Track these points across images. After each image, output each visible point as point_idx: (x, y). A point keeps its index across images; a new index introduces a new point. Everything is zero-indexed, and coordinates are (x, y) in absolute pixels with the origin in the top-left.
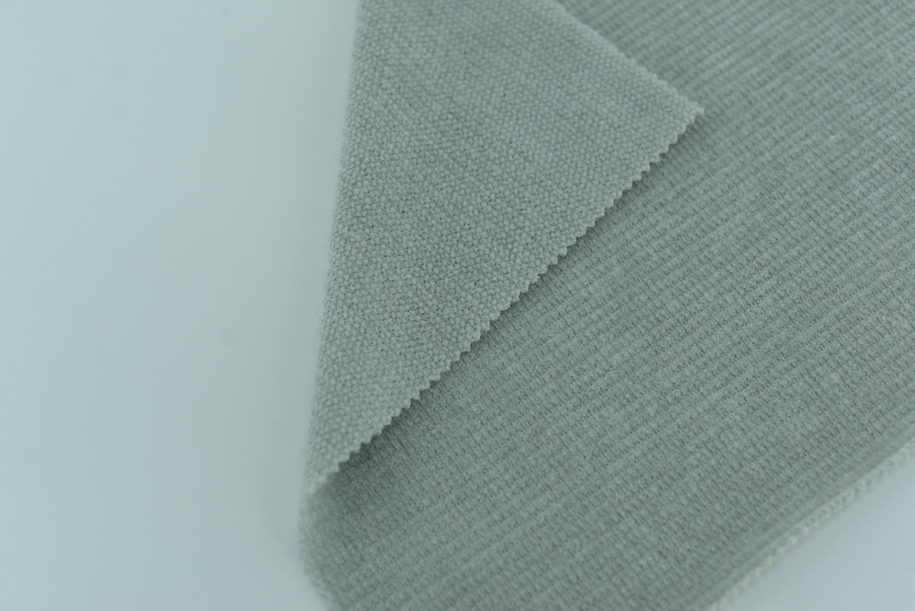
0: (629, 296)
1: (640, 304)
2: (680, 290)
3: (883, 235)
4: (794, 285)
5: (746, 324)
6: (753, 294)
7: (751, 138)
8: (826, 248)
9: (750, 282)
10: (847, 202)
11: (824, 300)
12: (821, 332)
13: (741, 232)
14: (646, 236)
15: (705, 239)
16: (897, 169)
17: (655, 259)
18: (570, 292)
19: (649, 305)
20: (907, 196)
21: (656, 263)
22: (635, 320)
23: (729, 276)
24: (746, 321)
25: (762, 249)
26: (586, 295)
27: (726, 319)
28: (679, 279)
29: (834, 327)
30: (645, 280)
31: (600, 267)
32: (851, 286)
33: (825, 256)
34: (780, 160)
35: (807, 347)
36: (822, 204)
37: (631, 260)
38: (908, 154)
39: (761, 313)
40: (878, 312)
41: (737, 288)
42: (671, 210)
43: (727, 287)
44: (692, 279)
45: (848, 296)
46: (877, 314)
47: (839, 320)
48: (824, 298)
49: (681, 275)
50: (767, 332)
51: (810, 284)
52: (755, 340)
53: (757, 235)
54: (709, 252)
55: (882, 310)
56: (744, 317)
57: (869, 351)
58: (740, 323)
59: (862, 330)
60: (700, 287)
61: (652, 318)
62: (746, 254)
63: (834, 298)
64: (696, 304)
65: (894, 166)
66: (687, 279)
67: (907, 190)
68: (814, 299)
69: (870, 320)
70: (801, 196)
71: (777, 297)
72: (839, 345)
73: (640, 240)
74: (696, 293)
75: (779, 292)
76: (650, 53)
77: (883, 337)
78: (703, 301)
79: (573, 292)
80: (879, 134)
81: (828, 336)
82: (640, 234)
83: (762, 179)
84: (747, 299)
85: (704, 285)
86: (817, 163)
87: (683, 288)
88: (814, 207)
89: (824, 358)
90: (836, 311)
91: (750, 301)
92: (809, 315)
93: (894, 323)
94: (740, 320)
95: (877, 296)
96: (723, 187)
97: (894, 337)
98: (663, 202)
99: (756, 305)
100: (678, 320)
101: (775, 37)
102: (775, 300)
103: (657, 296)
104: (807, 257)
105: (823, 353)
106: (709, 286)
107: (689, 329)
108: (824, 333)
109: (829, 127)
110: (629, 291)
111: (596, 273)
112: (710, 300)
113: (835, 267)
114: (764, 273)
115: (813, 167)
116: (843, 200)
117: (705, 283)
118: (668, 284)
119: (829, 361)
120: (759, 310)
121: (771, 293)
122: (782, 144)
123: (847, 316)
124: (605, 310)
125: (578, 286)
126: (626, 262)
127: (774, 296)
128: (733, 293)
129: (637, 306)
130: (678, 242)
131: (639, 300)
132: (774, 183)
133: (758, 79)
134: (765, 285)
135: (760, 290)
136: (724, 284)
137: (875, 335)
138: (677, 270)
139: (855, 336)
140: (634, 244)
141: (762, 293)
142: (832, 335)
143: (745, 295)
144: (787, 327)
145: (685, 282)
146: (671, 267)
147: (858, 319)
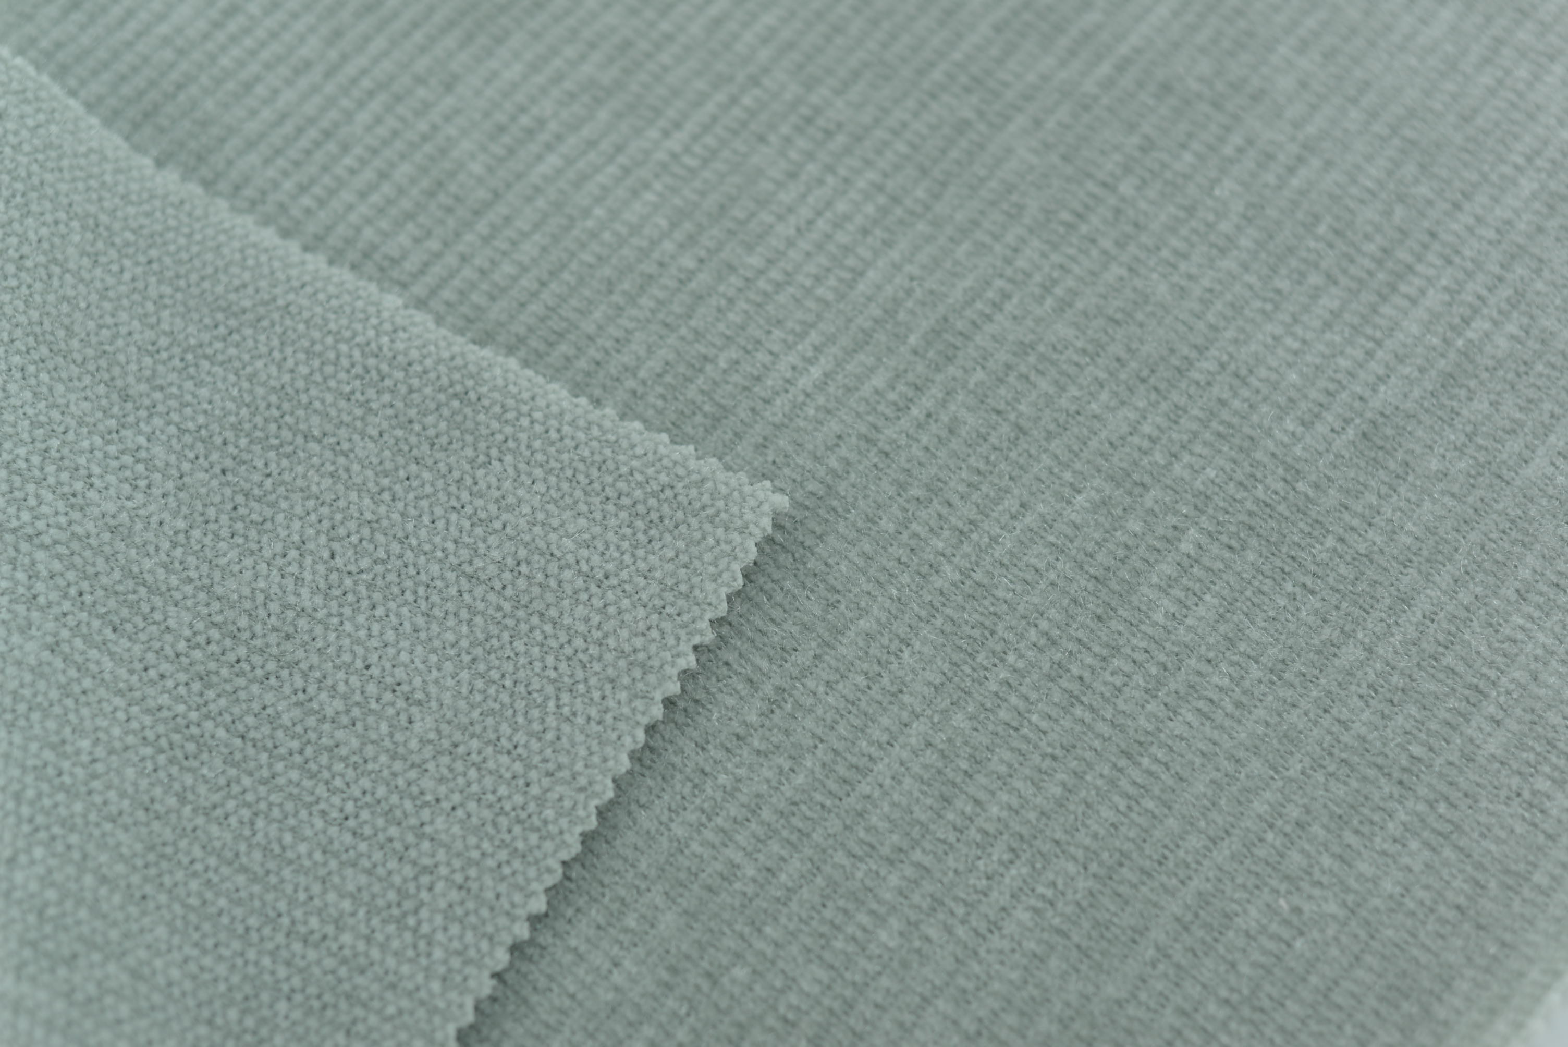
0: (709, 975)
1: (736, 990)
2: (822, 935)
3: (1238, 705)
4: (1071, 868)
5: (985, 984)
6: (983, 909)
7: (905, 537)
8: (1123, 762)
9: (972, 881)
10: (1143, 644)
11: (1144, 889)
12: (1154, 965)
13: (926, 767)
14: (719, 820)
15: (852, 800)
16: (1233, 543)
17: (750, 872)
18: (572, 997)
19: (758, 988)
20: (1266, 600)
21: (754, 880)
22: (733, 1032)
23: (922, 878)
24: (984, 977)
25: (982, 796)
26: (610, 996)
27: (938, 982)
28: (813, 908)
29: (1178, 946)
30: (738, 927)
31: (631, 921)
32: (1194, 842)
33: (1123, 783)
34: (978, 576)
35: (1131, 1010)
36: (1089, 660)
37: (695, 887)
38: (1249, 505)
39: (1013, 951)
40: (1266, 890)
41: (946, 901)
42: (763, 747)
43: (925, 905)
44: (841, 903)
45: (1194, 866)
46: (1266, 895)
47: (1186, 929)
48: (1143, 884)
49: (817, 900)
50: (1036, 993)
51: (1105, 855)
52: (1011, 1019)
53: (964, 765)
54: (868, 830)
55: (1274, 883)
56: (976, 968)
57: (1267, 987)
58: (970, 986)
59: (1241, 942)
60: (864, 918)
61: (771, 1021)
62: (950, 816)
63: (1164, 878)
64: (863, 962)
65: (1224, 538)
66: (830, 904)
67: (1265, 588)
68: (1122, 889)
69: (1253, 912)
70: (1041, 650)
71: (1040, 904)
72: (1199, 988)
73: (709, 835)
74: (859, 934)
75: (1040, 889)
76: (644, 382)
77: (1289, 945)
78: (877, 951)
79: (580, 996)
80: (1177, 469)
81: (1171, 972)
82: (704, 819)
83: (948, 628)
84: (974, 924)
85: (872, 913)
86: (1059, 565)
87: (824, 929)
88: (1075, 670)
89: (1172, 1028)
90: (1175, 908)
91: (983, 927)
92: (1118, 932)
93: (1307, 907)
94: (968, 977)
95: (1256, 851)
96: (865, 666)
97: (1315, 942)
98: (741, 731)
99: (996, 932)
100: (831, 1011)
101: (909, 292)
102: (1036, 911)
103: (773, 963)
104: (1083, 793)
105: (1169, 1017)
106: (882, 910)
107: (859, 1027)
108: (1161, 967)
109: (1068, 476)
110: (705, 964)
111: (622, 937)
112: (892, 944)
113: (1150, 805)
114: (999, 852)
115: (1052, 576)
116: (1135, 641)
117: (874, 906)
118: (792, 927)
119: (1187, 1033)
120: (1006, 945)
121: (1023, 898)
122: (975, 536)
123: (1202, 913)
124: (661, 1025)
125: (589, 979)
126: (687, 894)
127: (1033, 902)
128: (941, 916)
129: (732, 997)
130: (795, 821)
131: (733, 981)
132: (976, 633)
133: (892, 396)
134: (1007, 880)
135: (999, 897)
136: (916, 898)
137: (1271, 945)
138: (805, 890)
139: (1230, 957)
140: (695, 847)
141: (1005, 900)
142: (1178, 966)
143: (968, 914)
144: (1077, 971)
145: (828, 913)
146: (790, 884)
147: (1227, 916)
